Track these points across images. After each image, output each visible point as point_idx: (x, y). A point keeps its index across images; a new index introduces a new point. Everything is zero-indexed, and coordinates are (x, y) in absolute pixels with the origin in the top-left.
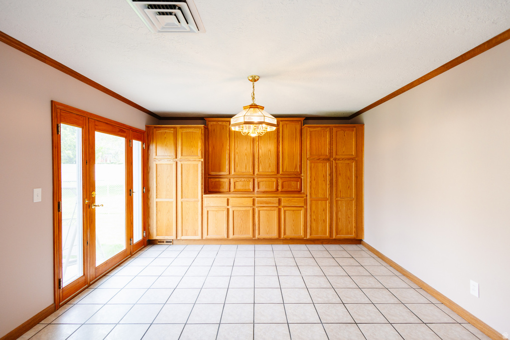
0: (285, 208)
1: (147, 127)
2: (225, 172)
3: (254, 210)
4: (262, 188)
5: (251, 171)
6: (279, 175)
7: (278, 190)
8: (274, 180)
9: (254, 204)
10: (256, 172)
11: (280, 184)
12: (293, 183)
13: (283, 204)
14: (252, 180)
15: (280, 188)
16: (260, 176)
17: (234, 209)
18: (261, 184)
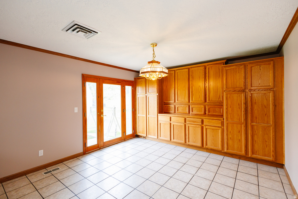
0: (207, 127)
1: (135, 79)
2: (172, 101)
3: (185, 125)
4: (195, 112)
5: (187, 100)
6: (206, 103)
7: (205, 113)
8: (202, 106)
9: (185, 122)
10: (191, 101)
11: (207, 109)
12: (217, 109)
13: (205, 124)
14: (188, 106)
15: (207, 113)
16: (194, 104)
17: (174, 123)
18: (194, 109)
